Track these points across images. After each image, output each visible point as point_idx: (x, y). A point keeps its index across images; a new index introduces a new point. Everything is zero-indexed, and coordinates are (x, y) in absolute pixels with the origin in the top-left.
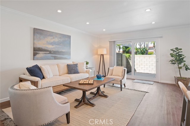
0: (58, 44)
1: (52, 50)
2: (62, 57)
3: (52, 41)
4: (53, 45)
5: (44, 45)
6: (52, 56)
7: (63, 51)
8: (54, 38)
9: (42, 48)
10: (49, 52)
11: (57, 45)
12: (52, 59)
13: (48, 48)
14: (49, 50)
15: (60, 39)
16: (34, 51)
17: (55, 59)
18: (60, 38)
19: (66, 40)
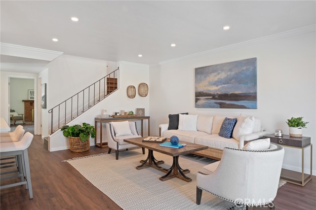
0: (227, 81)
1: (216, 93)
2: (234, 105)
3: (216, 79)
4: (217, 86)
5: (206, 88)
6: (216, 103)
7: (236, 92)
8: (219, 74)
9: (203, 92)
10: (211, 97)
11: (224, 84)
12: (217, 108)
13: (210, 91)
14: (212, 93)
15: (229, 73)
16: (196, 96)
17: (221, 107)
18: (230, 70)
19: (243, 70)
